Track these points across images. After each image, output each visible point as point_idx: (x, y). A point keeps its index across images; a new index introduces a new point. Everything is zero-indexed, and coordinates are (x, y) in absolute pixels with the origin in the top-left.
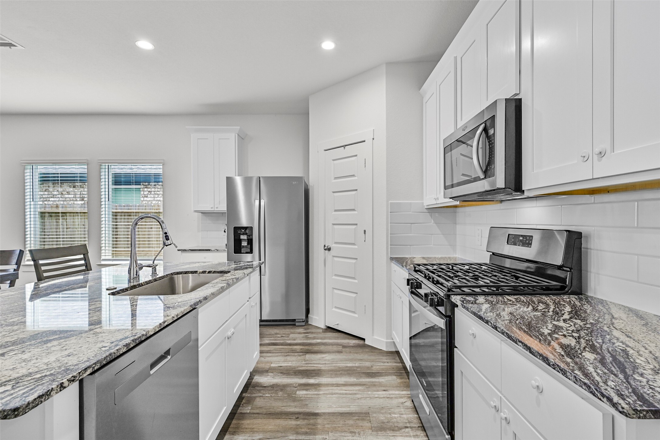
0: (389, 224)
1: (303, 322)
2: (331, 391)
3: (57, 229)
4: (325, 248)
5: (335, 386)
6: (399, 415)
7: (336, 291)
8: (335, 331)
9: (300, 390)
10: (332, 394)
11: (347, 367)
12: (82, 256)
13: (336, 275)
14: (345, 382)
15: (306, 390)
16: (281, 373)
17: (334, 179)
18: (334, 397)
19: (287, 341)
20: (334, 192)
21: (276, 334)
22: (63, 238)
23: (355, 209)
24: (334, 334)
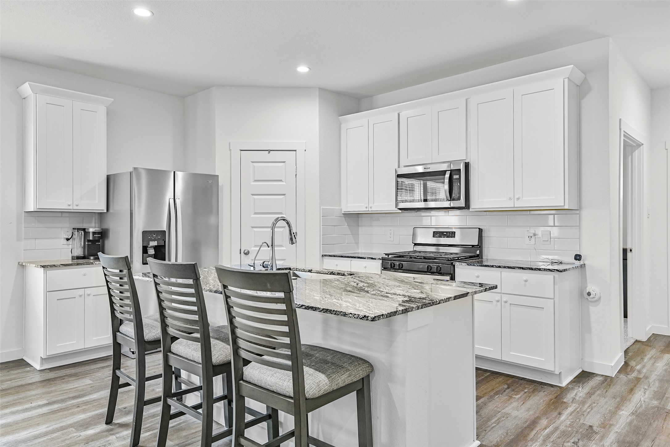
0: (322, 226)
17: (254, 182)
20: (253, 195)
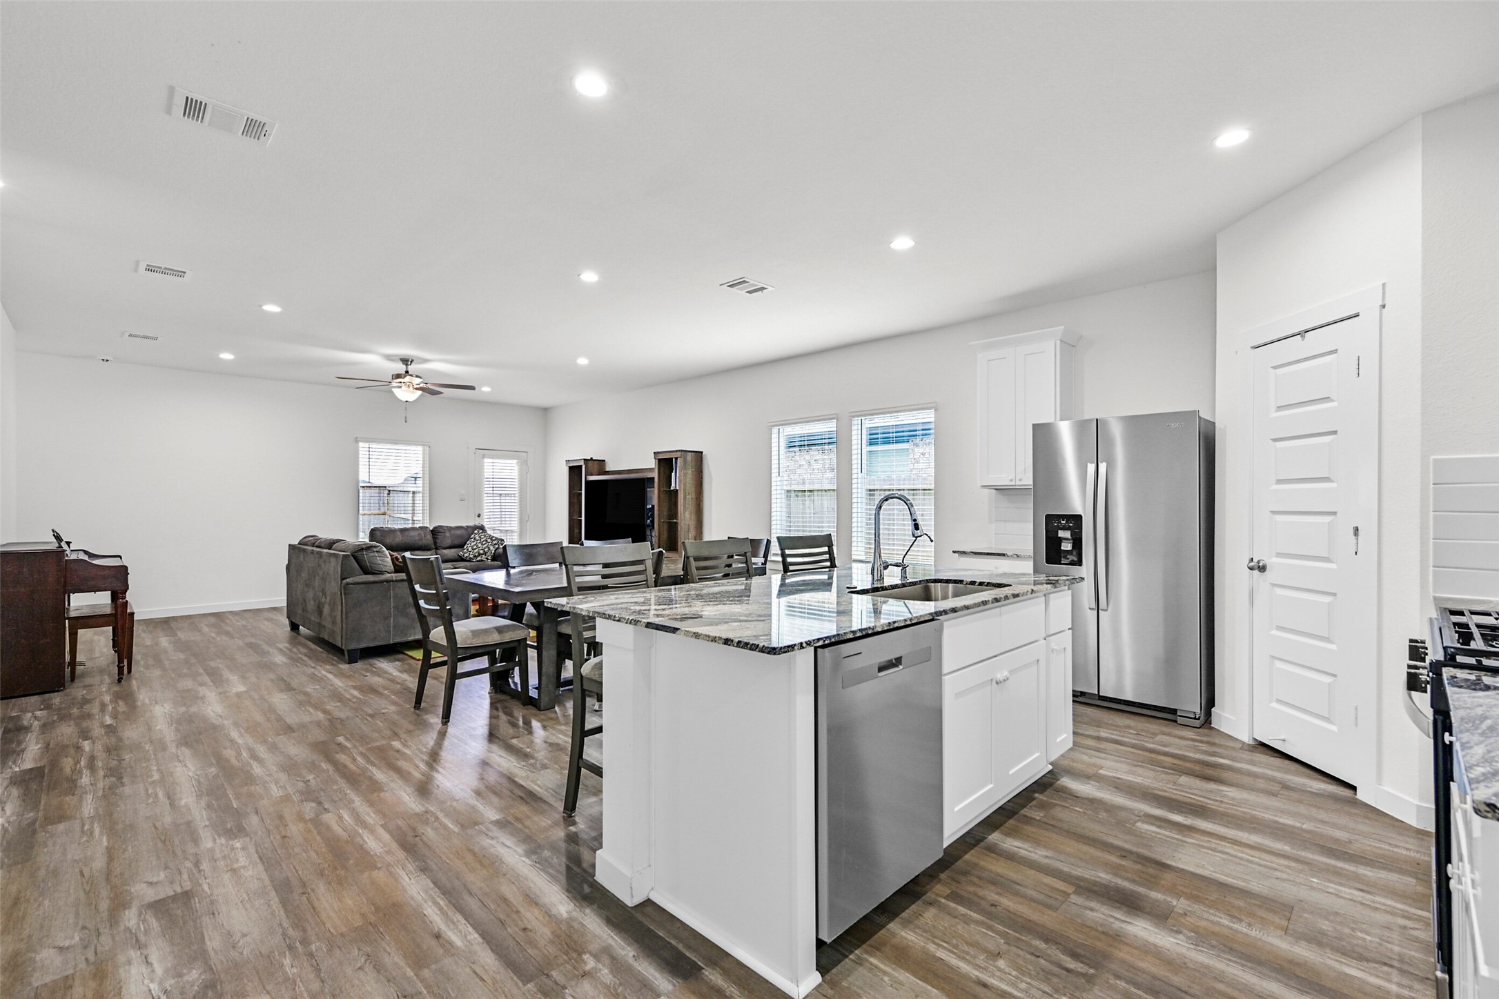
0: (1431, 513)
1: (1195, 718)
2: (1213, 846)
3: (803, 513)
4: (1252, 564)
5: (1228, 842)
6: (1378, 940)
7: (1279, 664)
8: (1276, 755)
9: (1143, 822)
10: (1215, 850)
11: (1277, 822)
12: (826, 549)
13: (1279, 628)
14: (1256, 843)
15: (1159, 827)
16: (1116, 788)
17: (1277, 411)
18: (1218, 857)
19: (1147, 745)
20: (1275, 440)
21: (1129, 727)
22: (810, 527)
23: (1332, 478)
24: (1273, 759)
